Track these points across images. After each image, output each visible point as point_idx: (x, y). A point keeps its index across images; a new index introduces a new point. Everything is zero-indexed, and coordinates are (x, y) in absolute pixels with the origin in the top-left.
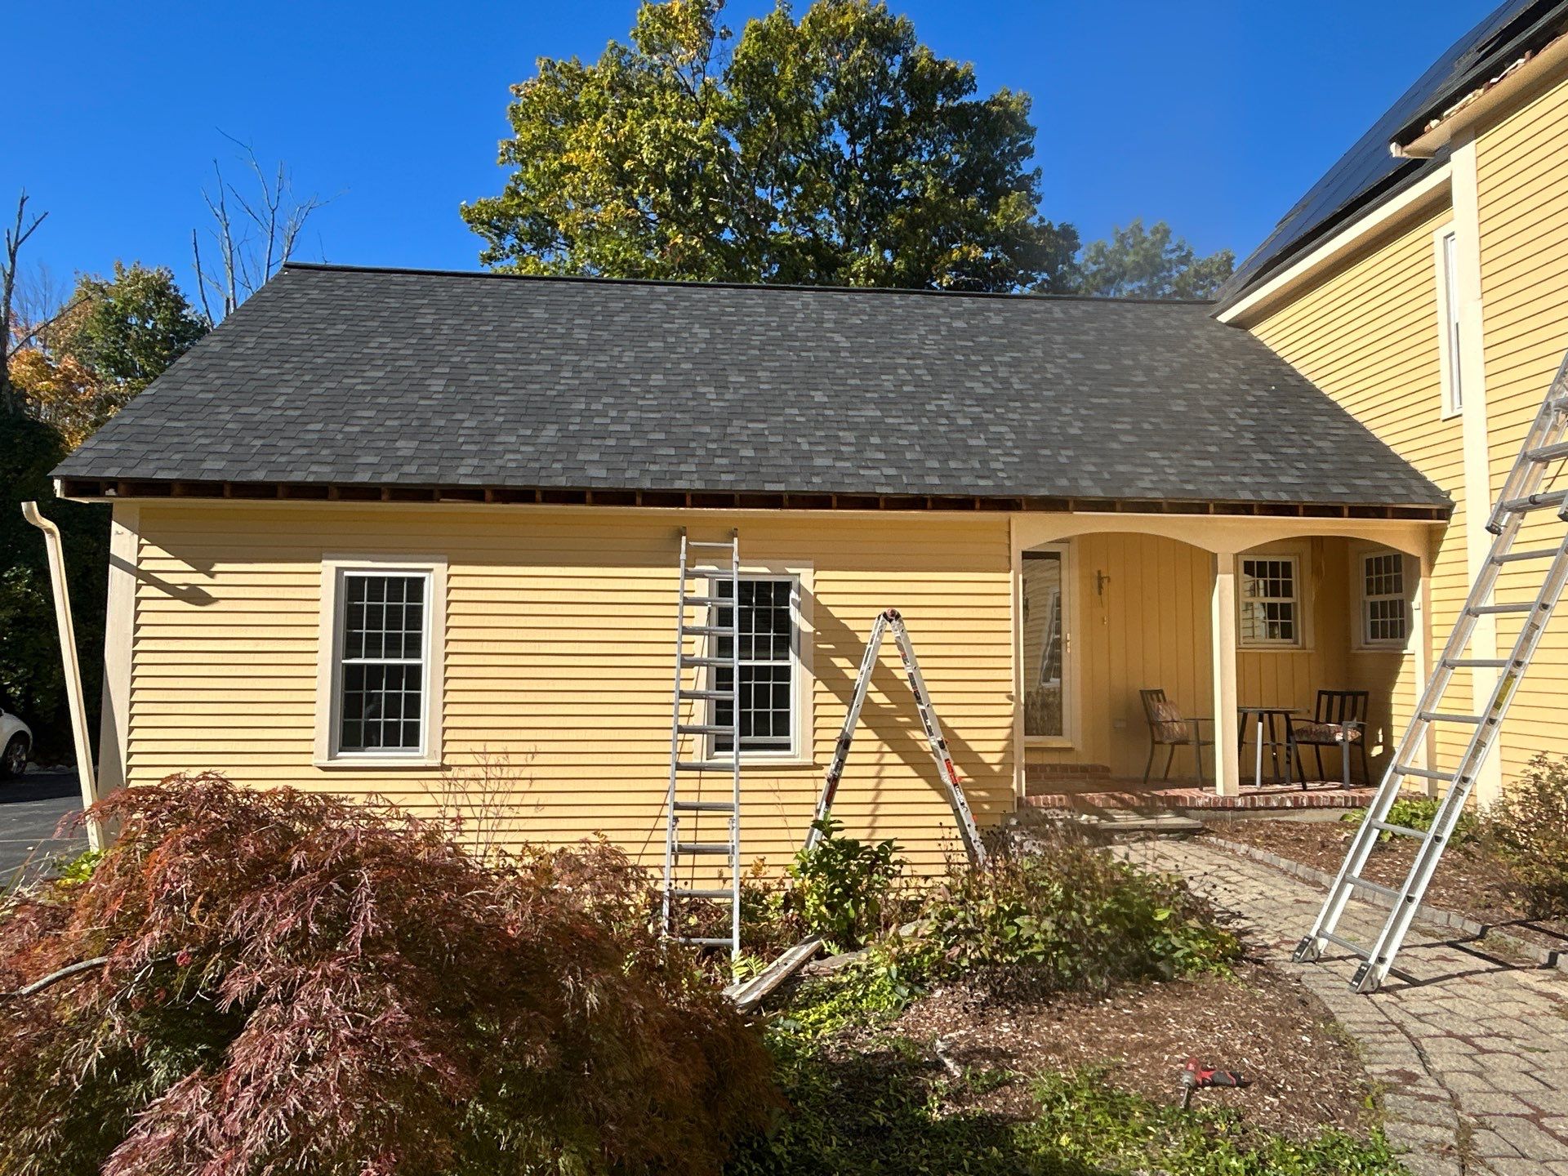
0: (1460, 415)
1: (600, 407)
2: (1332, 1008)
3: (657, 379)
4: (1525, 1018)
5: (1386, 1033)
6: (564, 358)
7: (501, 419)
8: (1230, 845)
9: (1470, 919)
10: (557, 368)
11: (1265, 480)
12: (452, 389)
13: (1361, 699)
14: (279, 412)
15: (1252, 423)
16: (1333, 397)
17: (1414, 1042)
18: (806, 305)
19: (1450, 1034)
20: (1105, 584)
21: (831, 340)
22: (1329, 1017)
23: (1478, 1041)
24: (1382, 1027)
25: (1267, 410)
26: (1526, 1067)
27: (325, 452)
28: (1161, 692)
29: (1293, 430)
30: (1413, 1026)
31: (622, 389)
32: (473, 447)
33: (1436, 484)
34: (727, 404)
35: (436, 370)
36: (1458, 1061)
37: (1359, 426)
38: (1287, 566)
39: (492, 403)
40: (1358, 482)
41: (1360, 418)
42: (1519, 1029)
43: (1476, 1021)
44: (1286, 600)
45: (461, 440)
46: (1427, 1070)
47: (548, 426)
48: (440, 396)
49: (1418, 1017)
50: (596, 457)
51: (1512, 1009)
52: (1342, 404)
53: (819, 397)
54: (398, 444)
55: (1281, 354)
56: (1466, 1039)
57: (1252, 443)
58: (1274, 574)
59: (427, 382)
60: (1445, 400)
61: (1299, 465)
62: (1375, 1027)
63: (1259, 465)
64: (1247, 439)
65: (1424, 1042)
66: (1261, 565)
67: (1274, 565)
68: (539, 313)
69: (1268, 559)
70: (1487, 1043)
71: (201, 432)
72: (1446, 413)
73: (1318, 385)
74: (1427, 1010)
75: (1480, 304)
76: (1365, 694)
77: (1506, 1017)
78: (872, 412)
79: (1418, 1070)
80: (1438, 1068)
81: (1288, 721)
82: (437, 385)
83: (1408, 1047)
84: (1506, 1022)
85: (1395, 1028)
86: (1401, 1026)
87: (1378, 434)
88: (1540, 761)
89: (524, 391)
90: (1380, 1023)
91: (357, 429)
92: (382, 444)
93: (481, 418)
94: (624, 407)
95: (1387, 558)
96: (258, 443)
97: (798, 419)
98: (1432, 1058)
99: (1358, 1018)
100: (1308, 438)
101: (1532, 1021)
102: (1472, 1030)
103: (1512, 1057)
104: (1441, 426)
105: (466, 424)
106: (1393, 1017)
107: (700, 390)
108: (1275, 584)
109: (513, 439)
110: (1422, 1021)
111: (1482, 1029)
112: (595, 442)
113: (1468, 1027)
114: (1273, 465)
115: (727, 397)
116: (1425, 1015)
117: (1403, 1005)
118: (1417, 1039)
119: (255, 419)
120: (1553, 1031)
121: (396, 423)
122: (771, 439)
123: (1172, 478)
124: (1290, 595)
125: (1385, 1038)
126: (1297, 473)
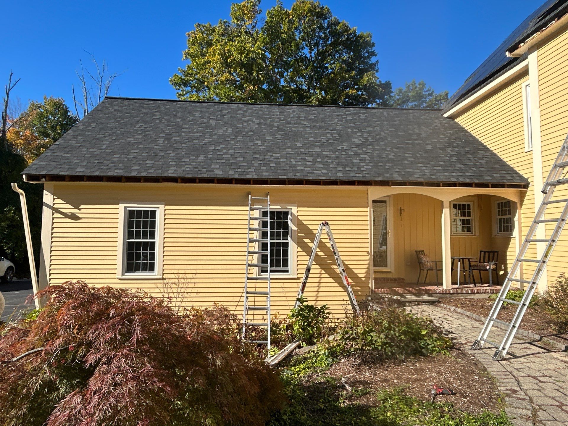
0: (532, 151)
1: (220, 148)
2: (486, 366)
3: (240, 138)
4: (556, 370)
5: (506, 375)
6: (206, 131)
7: (184, 153)
8: (448, 307)
9: (536, 334)
10: (204, 135)
11: (461, 174)
12: (166, 142)
13: (496, 254)
14: (104, 151)
15: (456, 153)
16: (485, 144)
17: (516, 379)
18: (294, 111)
19: (529, 376)
20: (403, 212)
21: (303, 124)
22: (485, 369)
23: (539, 378)
24: (504, 373)
25: (461, 149)
26: (557, 388)
27: (120, 165)
28: (423, 251)
29: (471, 156)
30: (515, 373)
31: (228, 142)
32: (174, 163)
33: (523, 175)
34: (265, 147)
35: (160, 135)
36: (532, 386)
37: (495, 155)
38: (469, 205)
39: (181, 147)
40: (495, 175)
41: (495, 152)
42: (554, 374)
43: (538, 371)
44: (469, 218)
46: (521, 389)
47: (201, 155)
48: (162, 145)
49: (517, 369)
50: (218, 167)
51: (552, 367)
53: (299, 144)
54: (147, 162)
55: (466, 128)
56: (535, 378)
57: (456, 161)
58: (464, 208)
59: (157, 140)
60: (526, 145)
61: (473, 169)
62: (502, 373)
63: (459, 169)
64: (454, 159)
65: (520, 379)
66: (459, 205)
67: (464, 205)
68: (197, 115)
69: (462, 203)
70: (543, 379)
72: (527, 150)
73: (480, 140)
74: (520, 367)
75: (539, 110)
76: (497, 252)
77: (549, 369)
78: (318, 150)
79: (518, 389)
80: (525, 388)
81: (469, 262)
82: (161, 141)
83: (514, 381)
84: (549, 371)
85: (509, 373)
86: (511, 373)
87: (502, 157)
88: (562, 276)
89: (192, 143)
91: (132, 157)
92: (141, 162)
93: (177, 153)
94: (228, 149)
95: (505, 203)
96: (96, 162)
97: (291, 153)
98: (522, 384)
99: (496, 370)
100: (476, 159)
101: (559, 371)
102: (537, 374)
103: (552, 384)
104: (524, 154)
105: (171, 155)
106: (508, 369)
107: (256, 142)
108: (464, 212)
109: (188, 160)
110: (519, 371)
111: (541, 374)
112: (218, 161)
113: (536, 373)
114: (463, 169)
115: (265, 145)
116: (520, 369)
117: (512, 365)
118: (517, 378)
119: (95, 153)
120: (566, 375)
121: (146, 154)
122: (281, 160)
123: (427, 174)
124: (470, 216)
125: (505, 377)
126: (472, 172)
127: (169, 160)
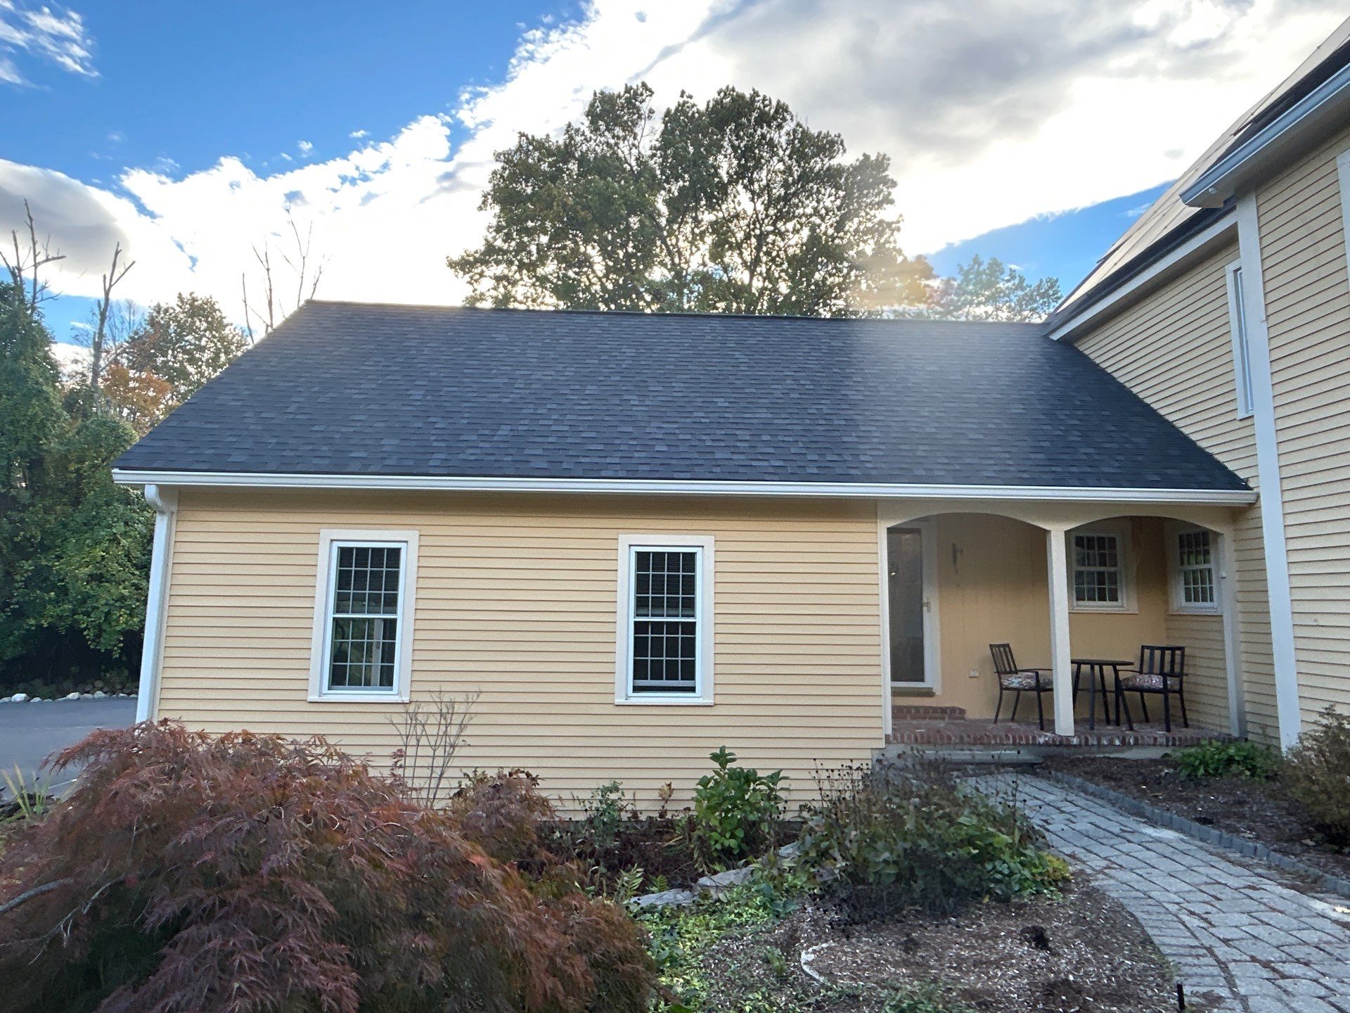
0: (1252, 417)
1: (544, 411)
2: (1150, 932)
3: (591, 389)
4: (1322, 946)
5: (1198, 956)
6: (517, 372)
7: (465, 421)
8: (1067, 777)
9: (1275, 850)
10: (512, 381)
11: (1089, 470)
12: (429, 398)
13: (1178, 652)
14: (292, 416)
15: (1078, 422)
16: (1148, 401)
17: (1223, 966)
18: (713, 330)
19: (1253, 959)
20: (959, 556)
21: (732, 357)
22: (1147, 941)
23: (1279, 966)
24: (1194, 952)
25: (1091, 413)
26: (1323, 992)
27: (325, 448)
28: (1008, 645)
29: (1113, 428)
30: (1221, 951)
31: (564, 397)
32: (442, 444)
33: (1236, 473)
34: (646, 409)
35: (417, 383)
36: (1261, 986)
37: (1170, 425)
38: (1112, 540)
39: (459, 410)
40: (1169, 471)
41: (1170, 418)
42: (1316, 955)
43: (1278, 947)
44: (1113, 569)
45: (432, 438)
46: (1233, 992)
47: (502, 427)
48: (419, 403)
49: (1226, 942)
50: (540, 452)
51: (1313, 937)
52: (1155, 406)
53: (721, 402)
54: (383, 442)
55: (1104, 366)
56: (1266, 965)
57: (1079, 439)
58: (1102, 547)
59: (409, 393)
60: (1240, 404)
61: (1119, 457)
62: (1187, 951)
63: (1085, 457)
64: (1075, 437)
65: (1231, 966)
66: (1090, 540)
67: (1101, 539)
68: (501, 337)
69: (1095, 535)
70: (1288, 968)
71: (229, 433)
72: (1241, 415)
73: (1135, 390)
74: (1234, 936)
75: (1265, 325)
76: (1181, 649)
77: (1305, 943)
78: (764, 414)
79: (1224, 992)
80: (1242, 991)
81: (1116, 672)
82: (417, 394)
83: (1216, 971)
84: (1306, 949)
85: (1205, 951)
86: (1210, 950)
87: (1186, 431)
88: (1329, 713)
89: (484, 400)
90: (1192, 947)
91: (352, 430)
92: (371, 442)
93: (452, 421)
94: (564, 412)
95: (1196, 535)
96: (274, 441)
97: (703, 420)
98: (1237, 982)
99: (1173, 941)
100: (1127, 435)
101: (1328, 948)
102: (1274, 955)
103: (1310, 982)
104: (1237, 425)
105: (437, 426)
106: (1203, 942)
107: (626, 397)
108: (1103, 556)
109: (475, 438)
110: (1229, 946)
111: (1284, 955)
112: (538, 440)
113: (1272, 953)
114: (1096, 457)
115: (647, 403)
116: (1233, 940)
117: (1212, 930)
118: (1224, 963)
119: (273, 422)
120: (1347, 959)
121: (382, 425)
122: (681, 437)
123: (1011, 469)
124: (1115, 565)
125: (1196, 961)
126: (1117, 464)
127: (433, 438)
